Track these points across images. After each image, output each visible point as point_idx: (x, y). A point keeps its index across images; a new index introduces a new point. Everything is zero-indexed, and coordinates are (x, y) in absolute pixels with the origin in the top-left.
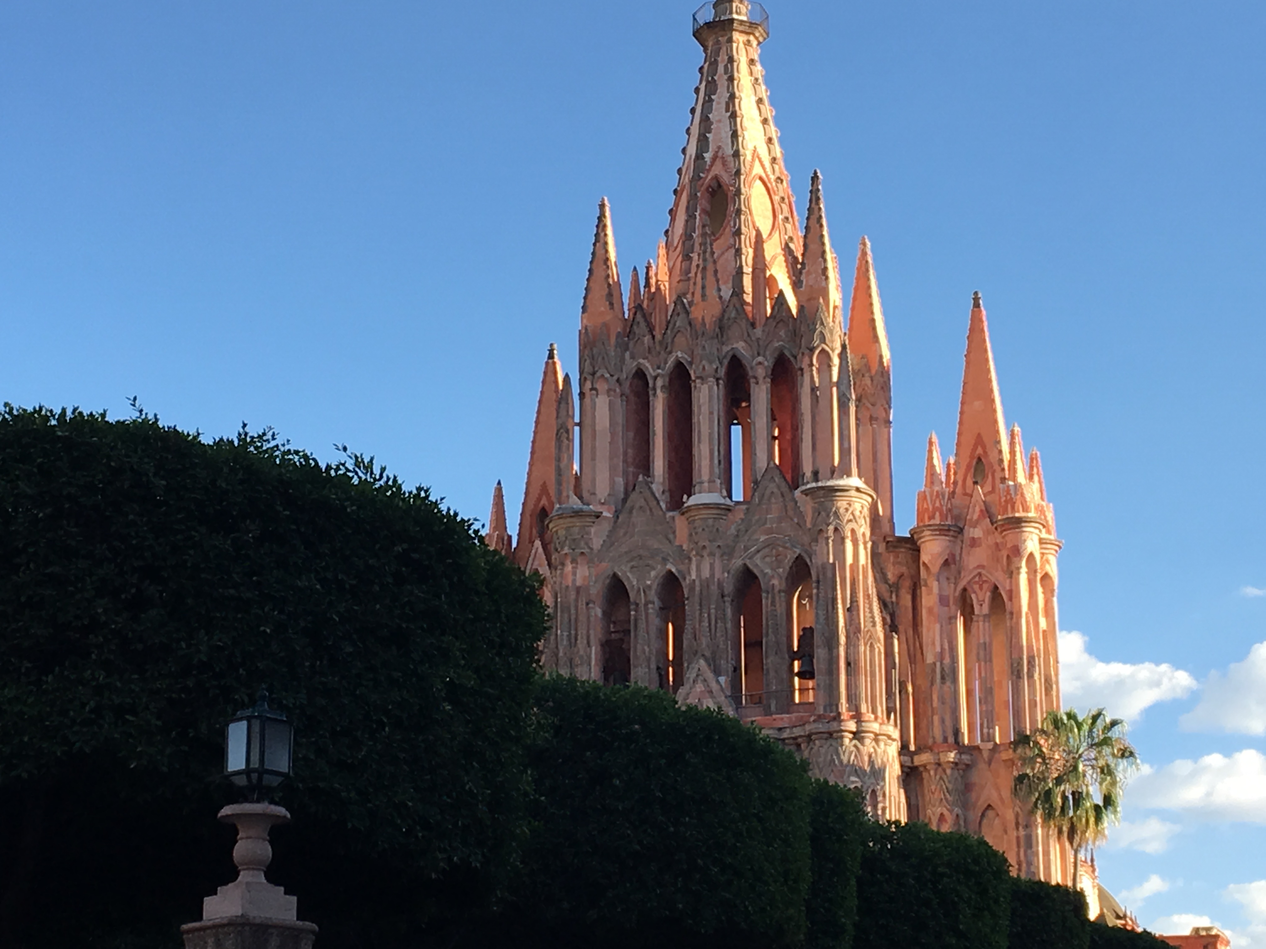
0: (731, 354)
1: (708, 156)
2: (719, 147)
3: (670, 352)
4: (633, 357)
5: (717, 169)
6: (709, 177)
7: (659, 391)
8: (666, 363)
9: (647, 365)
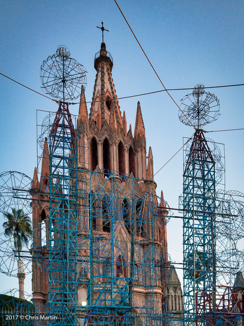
0: (120, 141)
1: (105, 90)
2: (108, 89)
3: (103, 135)
4: (91, 133)
5: (108, 94)
6: (106, 95)
7: (100, 145)
8: (102, 138)
9: (96, 137)
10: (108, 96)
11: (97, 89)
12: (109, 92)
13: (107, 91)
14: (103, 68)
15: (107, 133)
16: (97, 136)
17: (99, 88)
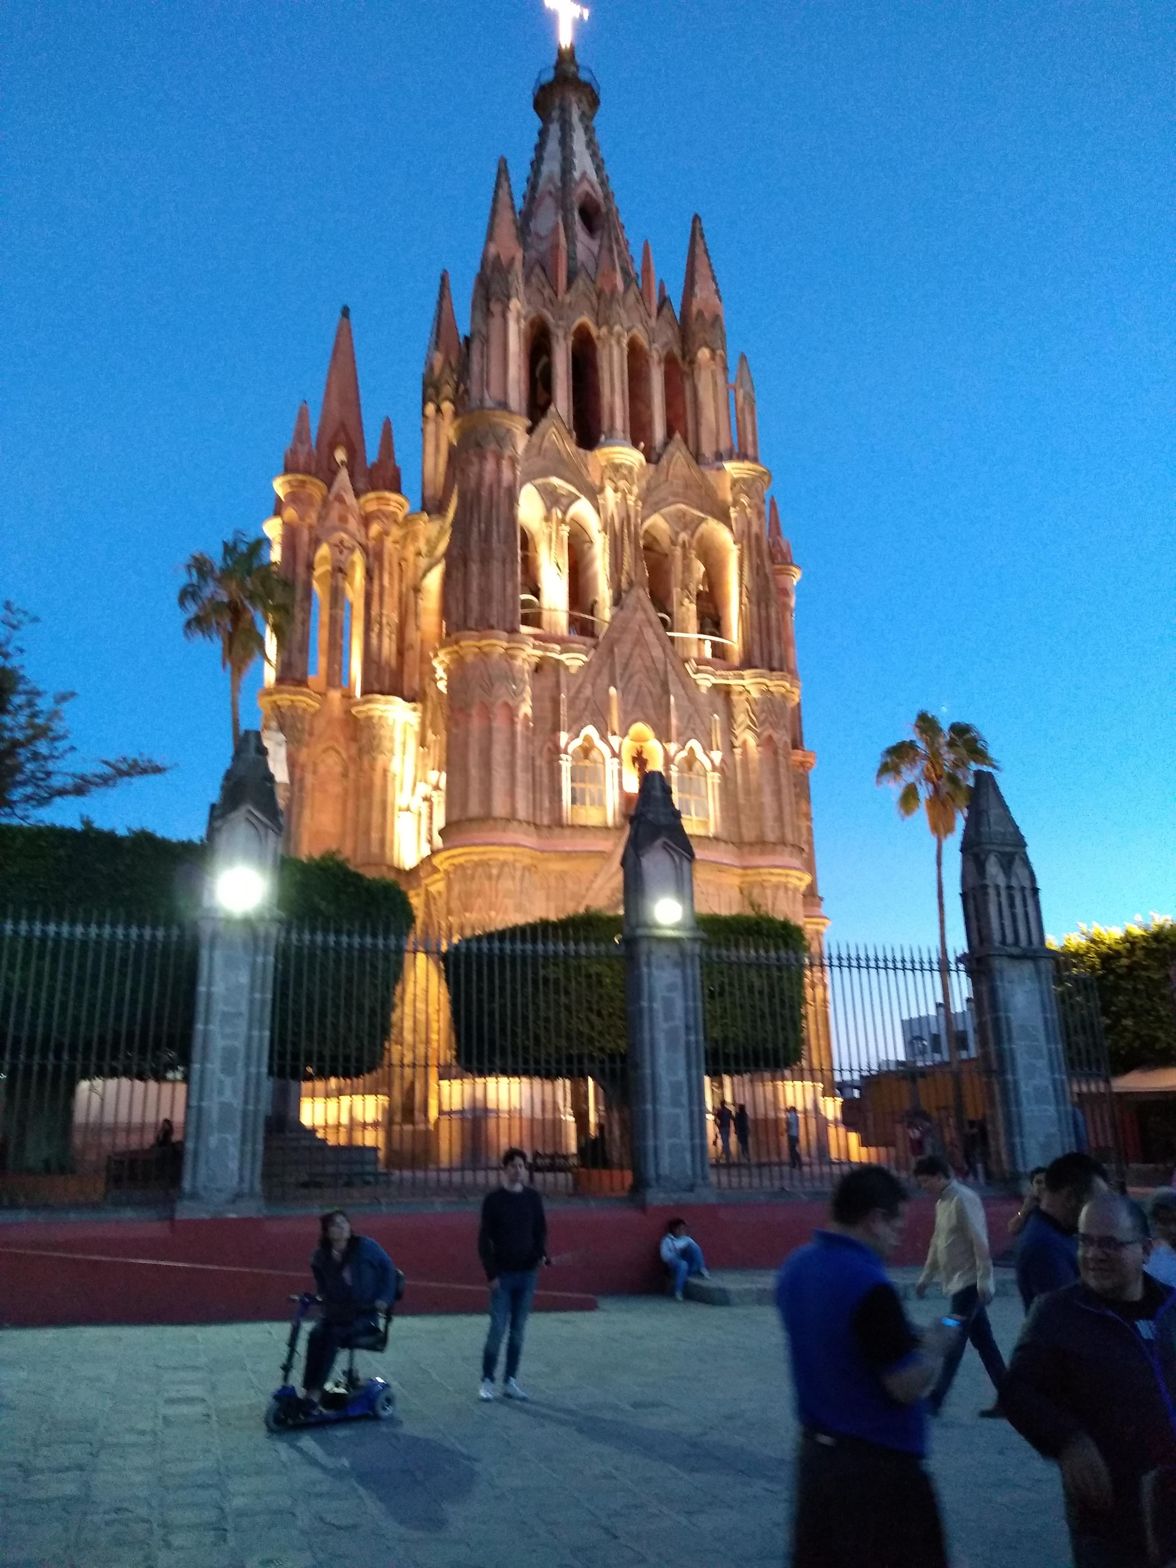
2: (585, 172)
5: (586, 187)
6: (580, 191)
10: (587, 194)
11: (545, 169)
12: (589, 182)
13: (584, 175)
14: (565, 111)
15: (588, 304)
16: (548, 309)
17: (551, 167)
